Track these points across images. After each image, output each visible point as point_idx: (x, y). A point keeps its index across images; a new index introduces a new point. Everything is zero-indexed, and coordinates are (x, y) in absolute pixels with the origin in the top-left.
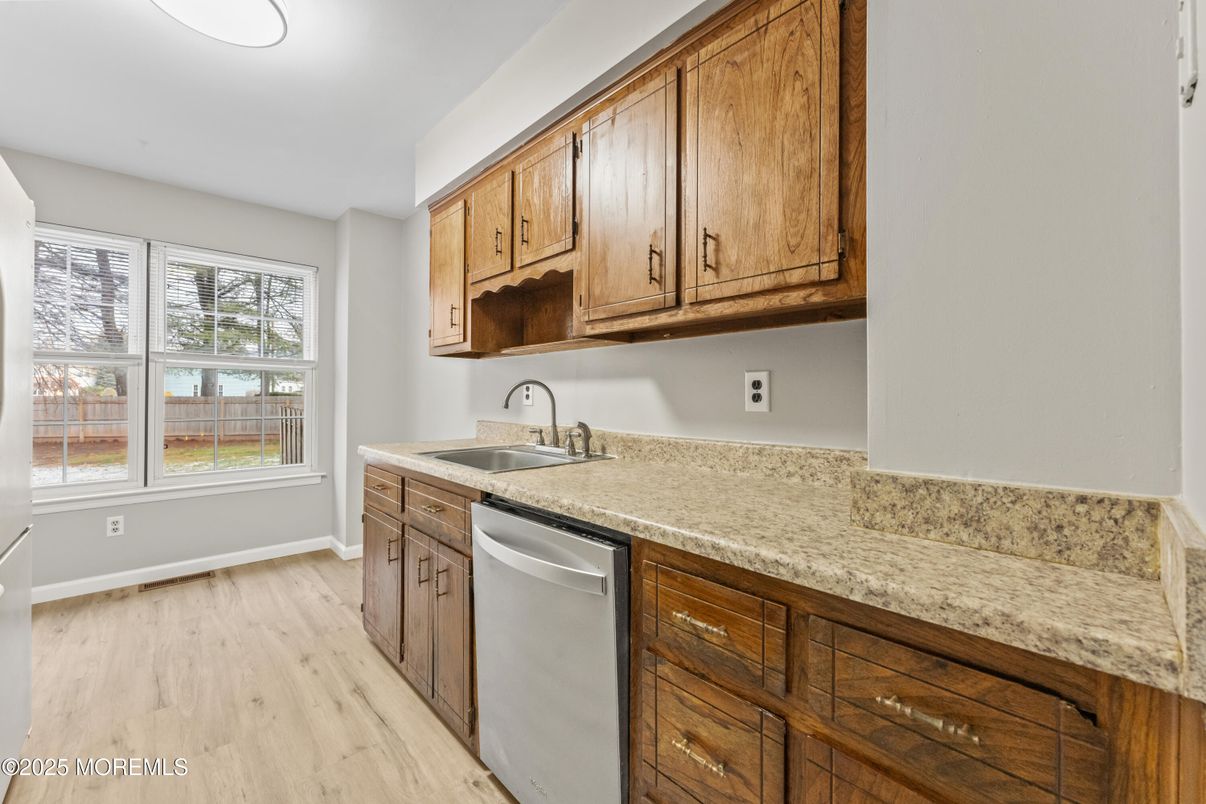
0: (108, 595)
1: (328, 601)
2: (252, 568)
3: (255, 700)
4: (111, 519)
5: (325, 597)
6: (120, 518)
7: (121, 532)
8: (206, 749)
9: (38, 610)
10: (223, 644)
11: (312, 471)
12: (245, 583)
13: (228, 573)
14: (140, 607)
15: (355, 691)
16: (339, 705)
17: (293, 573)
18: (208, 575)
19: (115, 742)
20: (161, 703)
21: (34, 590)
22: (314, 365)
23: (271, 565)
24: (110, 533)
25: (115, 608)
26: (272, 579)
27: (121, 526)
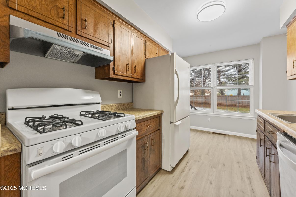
0: (208, 132)
1: (251, 152)
2: (235, 137)
3: (223, 164)
4: (208, 118)
5: (251, 151)
6: (209, 118)
7: (210, 121)
8: (211, 167)
9: (191, 129)
10: (222, 150)
11: (252, 116)
12: (232, 139)
13: (229, 136)
14: (211, 136)
15: (248, 178)
16: (242, 178)
17: (244, 141)
18: (225, 135)
19: (200, 156)
20: (208, 154)
21: (191, 126)
22: (252, 86)
23: (239, 137)
24: (208, 121)
25: (208, 134)
26: (238, 141)
27: (210, 120)
